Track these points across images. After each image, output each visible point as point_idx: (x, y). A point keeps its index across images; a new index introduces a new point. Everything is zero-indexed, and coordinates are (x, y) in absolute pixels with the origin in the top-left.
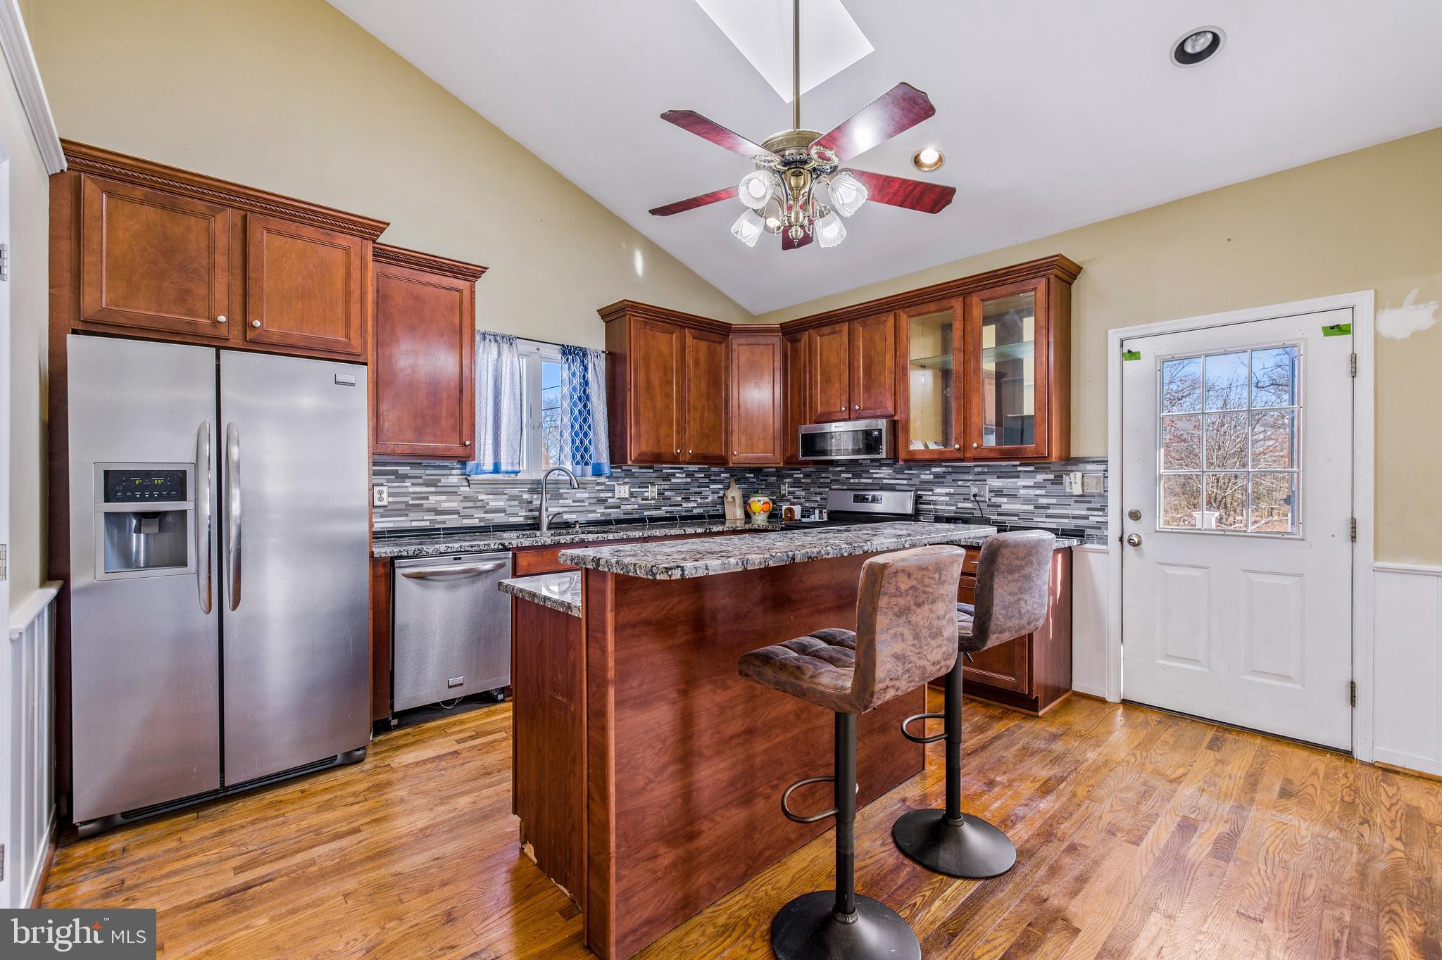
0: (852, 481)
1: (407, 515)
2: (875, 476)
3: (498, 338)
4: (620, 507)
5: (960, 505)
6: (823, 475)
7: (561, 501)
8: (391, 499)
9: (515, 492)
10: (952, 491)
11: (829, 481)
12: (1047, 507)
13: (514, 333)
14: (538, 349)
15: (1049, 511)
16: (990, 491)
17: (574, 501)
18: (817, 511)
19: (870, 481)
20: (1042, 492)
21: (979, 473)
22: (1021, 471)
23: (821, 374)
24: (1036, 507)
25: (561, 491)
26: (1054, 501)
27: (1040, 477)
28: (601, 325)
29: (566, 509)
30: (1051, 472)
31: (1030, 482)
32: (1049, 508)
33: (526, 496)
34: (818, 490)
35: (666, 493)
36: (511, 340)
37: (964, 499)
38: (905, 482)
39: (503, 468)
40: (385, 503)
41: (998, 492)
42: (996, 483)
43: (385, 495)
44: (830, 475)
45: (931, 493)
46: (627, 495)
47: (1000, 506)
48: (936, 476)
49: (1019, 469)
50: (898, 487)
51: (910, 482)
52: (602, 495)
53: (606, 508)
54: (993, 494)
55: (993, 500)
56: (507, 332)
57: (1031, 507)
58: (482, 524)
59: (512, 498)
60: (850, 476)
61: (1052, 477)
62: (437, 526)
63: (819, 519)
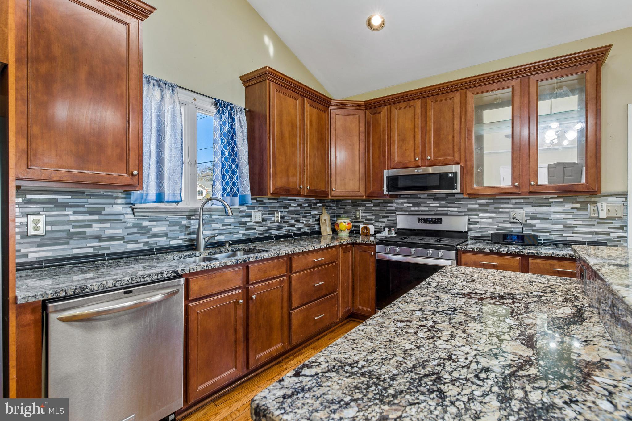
0: (412, 209)
1: (68, 243)
2: (431, 205)
3: (161, 83)
4: (255, 229)
5: (500, 225)
6: (389, 205)
7: (213, 225)
8: (49, 228)
9: (176, 218)
10: (494, 215)
11: (394, 208)
12: (575, 226)
13: (175, 82)
14: (195, 100)
15: (576, 229)
16: (526, 215)
17: (223, 225)
18: (387, 229)
19: (427, 209)
20: (570, 216)
21: (516, 203)
22: (552, 202)
23: (398, 135)
24: (564, 227)
25: (213, 217)
26: (580, 222)
27: (568, 206)
28: (242, 89)
29: (217, 232)
30: (577, 202)
31: (560, 209)
32: (576, 227)
33: (185, 222)
34: (385, 215)
35: (286, 218)
36: (173, 87)
37: (504, 221)
38: (456, 209)
39: (166, 198)
40: (41, 232)
41: (533, 216)
42: (529, 210)
43: (41, 225)
44: (395, 205)
45: (477, 217)
46: (260, 220)
47: (535, 226)
48: (480, 205)
49: (551, 200)
50: (449, 213)
51: (460, 209)
52: (244, 220)
53: (246, 230)
54: (528, 218)
55: (528, 221)
56: (169, 80)
57: (561, 227)
58: (146, 248)
59: (173, 224)
60: (411, 205)
61: (578, 206)
62: (101, 252)
63: (389, 234)
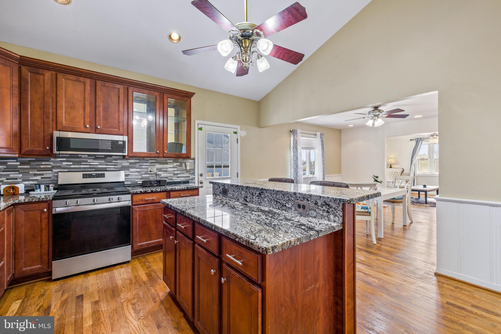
0: (72, 166)
2: (91, 163)
5: (143, 176)
6: (43, 163)
10: (138, 170)
11: (50, 166)
12: (177, 174)
15: (178, 176)
16: (157, 169)
18: (43, 187)
19: (88, 166)
20: (176, 169)
21: (152, 163)
22: (168, 162)
23: (66, 102)
24: (173, 175)
26: (179, 172)
27: (175, 164)
30: (179, 162)
31: (172, 166)
32: (178, 175)
34: (38, 173)
37: (145, 173)
38: (113, 167)
41: (160, 170)
42: (159, 166)
44: (52, 163)
45: (128, 171)
47: (161, 175)
48: (130, 163)
49: (168, 161)
50: (108, 169)
51: (116, 167)
54: (158, 171)
55: (158, 173)
57: (172, 175)
60: (71, 163)
61: (179, 164)
63: (45, 190)
